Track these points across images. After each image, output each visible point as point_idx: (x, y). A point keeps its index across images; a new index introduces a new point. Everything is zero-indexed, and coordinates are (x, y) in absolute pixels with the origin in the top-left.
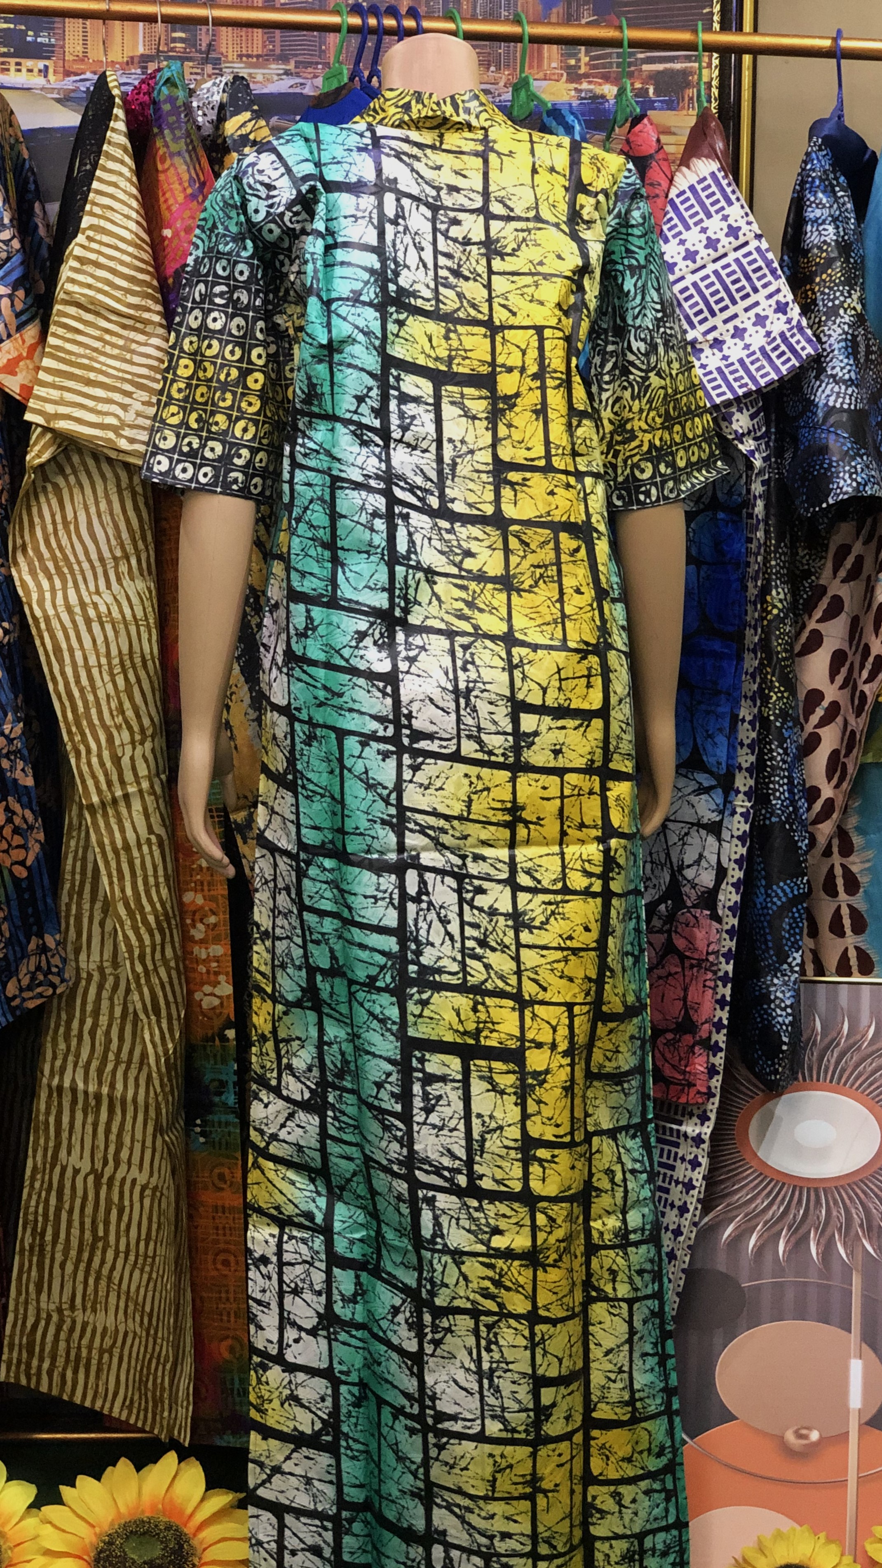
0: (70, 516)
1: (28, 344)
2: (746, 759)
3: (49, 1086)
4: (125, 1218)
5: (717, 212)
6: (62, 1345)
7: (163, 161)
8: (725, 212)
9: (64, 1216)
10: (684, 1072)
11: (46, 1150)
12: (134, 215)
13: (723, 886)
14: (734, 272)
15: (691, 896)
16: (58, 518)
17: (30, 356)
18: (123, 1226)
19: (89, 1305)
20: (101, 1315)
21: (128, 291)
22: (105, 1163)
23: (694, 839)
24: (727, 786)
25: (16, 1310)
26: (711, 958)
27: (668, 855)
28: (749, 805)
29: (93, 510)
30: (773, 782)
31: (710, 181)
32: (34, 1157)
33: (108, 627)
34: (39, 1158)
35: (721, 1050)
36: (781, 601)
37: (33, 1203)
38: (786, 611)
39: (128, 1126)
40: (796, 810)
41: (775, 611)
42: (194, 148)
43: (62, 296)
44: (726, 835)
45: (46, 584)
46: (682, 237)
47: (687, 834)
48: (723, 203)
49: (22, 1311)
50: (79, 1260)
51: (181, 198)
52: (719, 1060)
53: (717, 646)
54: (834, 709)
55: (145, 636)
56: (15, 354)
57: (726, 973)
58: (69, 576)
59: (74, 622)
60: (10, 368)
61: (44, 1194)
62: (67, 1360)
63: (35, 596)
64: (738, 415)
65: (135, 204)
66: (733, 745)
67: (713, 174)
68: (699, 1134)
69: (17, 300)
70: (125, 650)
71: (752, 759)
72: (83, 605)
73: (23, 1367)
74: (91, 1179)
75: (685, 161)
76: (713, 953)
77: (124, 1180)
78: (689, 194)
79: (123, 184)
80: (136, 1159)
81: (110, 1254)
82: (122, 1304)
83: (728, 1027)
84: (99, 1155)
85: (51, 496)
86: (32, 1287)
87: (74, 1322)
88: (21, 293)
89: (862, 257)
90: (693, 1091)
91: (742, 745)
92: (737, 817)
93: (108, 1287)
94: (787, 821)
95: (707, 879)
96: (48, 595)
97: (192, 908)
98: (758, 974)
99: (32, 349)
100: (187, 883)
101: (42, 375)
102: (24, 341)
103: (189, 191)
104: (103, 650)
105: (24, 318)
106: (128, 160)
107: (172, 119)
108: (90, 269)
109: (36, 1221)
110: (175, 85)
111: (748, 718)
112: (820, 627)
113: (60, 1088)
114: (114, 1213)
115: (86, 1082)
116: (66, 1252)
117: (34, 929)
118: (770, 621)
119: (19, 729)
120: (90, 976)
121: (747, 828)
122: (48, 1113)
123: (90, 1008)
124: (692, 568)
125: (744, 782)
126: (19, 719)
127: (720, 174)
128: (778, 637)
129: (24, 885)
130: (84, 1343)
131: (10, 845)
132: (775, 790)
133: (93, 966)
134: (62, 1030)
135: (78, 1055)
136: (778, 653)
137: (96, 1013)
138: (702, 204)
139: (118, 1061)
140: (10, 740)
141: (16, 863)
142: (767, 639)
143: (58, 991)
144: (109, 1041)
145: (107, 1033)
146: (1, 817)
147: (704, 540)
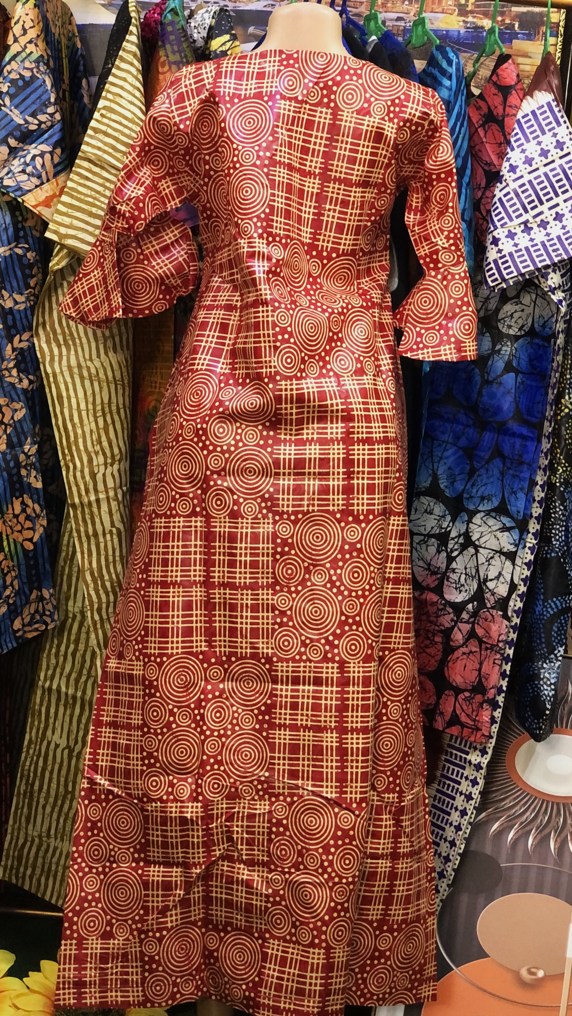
1: (60, 186)
2: (537, 511)
3: (43, 687)
5: (550, 130)
6: (40, 860)
7: (163, 66)
8: (555, 131)
9: (47, 774)
10: (475, 720)
11: (38, 729)
13: (514, 596)
14: (558, 174)
15: (490, 601)
19: (59, 836)
20: (66, 843)
22: (76, 743)
23: (497, 561)
24: (523, 528)
25: (12, 833)
26: (501, 645)
27: (477, 571)
28: (535, 542)
30: (555, 529)
31: (546, 108)
32: (31, 733)
33: (96, 383)
34: (33, 734)
35: (500, 707)
36: (571, 403)
37: (28, 763)
40: (569, 548)
41: (567, 411)
43: (81, 154)
44: (518, 561)
46: (524, 147)
47: (492, 558)
48: (554, 124)
49: (16, 834)
50: (55, 804)
52: (498, 714)
53: (525, 431)
55: (120, 392)
56: (51, 191)
57: (509, 655)
58: (72, 347)
59: (73, 378)
60: (47, 201)
61: (35, 758)
62: (42, 870)
63: (48, 359)
64: (552, 275)
65: (139, 95)
66: (530, 500)
67: (549, 104)
68: (480, 763)
69: (55, 155)
70: (106, 401)
71: (540, 511)
72: (80, 367)
73: (14, 871)
74: (66, 751)
75: (530, 92)
76: (502, 641)
78: (531, 116)
79: (131, 79)
83: (506, 692)
84: (73, 737)
86: (23, 819)
87: (49, 845)
88: (59, 149)
90: (479, 734)
91: (534, 500)
92: (527, 550)
95: (503, 590)
96: (57, 359)
98: (534, 659)
101: (60, 207)
102: (58, 185)
104: (90, 399)
105: (59, 168)
107: (173, 37)
108: (100, 136)
109: (29, 776)
110: (177, 13)
111: (540, 483)
113: (50, 690)
115: (67, 688)
116: (47, 799)
117: (36, 585)
118: (562, 417)
119: (35, 448)
120: (74, 617)
121: (532, 557)
122: (41, 705)
123: (73, 637)
124: (512, 375)
125: (533, 526)
126: (34, 443)
127: (554, 104)
128: (567, 429)
129: (31, 555)
130: (55, 860)
131: (22, 527)
132: (556, 534)
133: (77, 610)
134: (54, 651)
135: (63, 669)
136: (566, 439)
137: (77, 642)
138: (540, 125)
139: (89, 676)
140: (28, 457)
141: (26, 540)
142: (560, 428)
143: (49, 627)
144: (84, 661)
145: (84, 656)
146: (18, 509)
147: (522, 357)
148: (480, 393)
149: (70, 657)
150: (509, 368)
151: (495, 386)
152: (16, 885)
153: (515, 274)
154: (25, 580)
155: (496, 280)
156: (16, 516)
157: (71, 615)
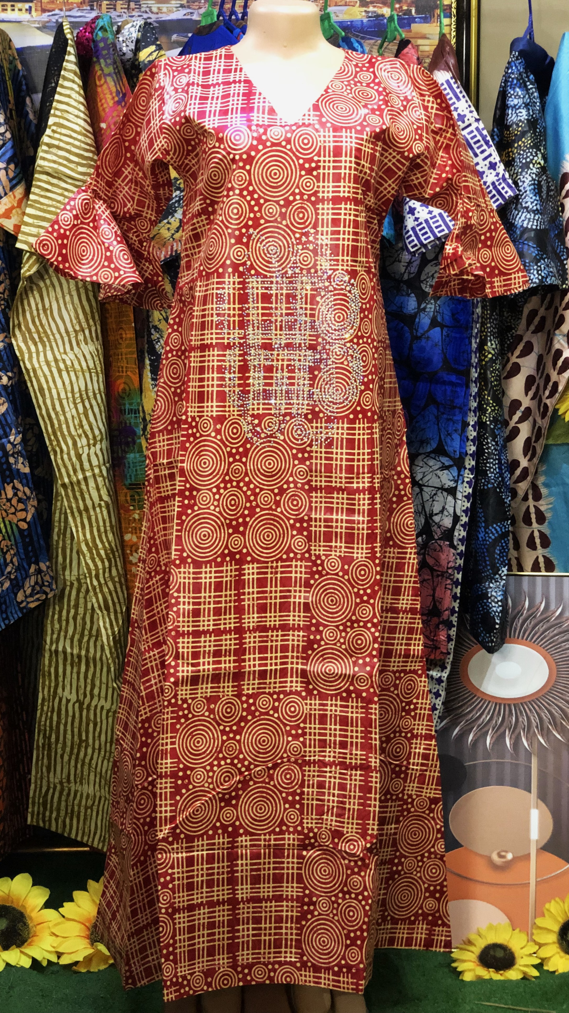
0: (47, 305)
1: (17, 198)
2: (470, 448)
3: (50, 650)
4: (98, 729)
6: (63, 803)
7: (100, 80)
9: (62, 727)
10: (433, 640)
11: (50, 687)
12: (82, 115)
13: (457, 527)
15: (437, 532)
16: (40, 306)
17: (19, 206)
18: (97, 734)
19: (78, 780)
20: (85, 787)
21: (78, 164)
22: (85, 696)
23: (440, 497)
24: (459, 465)
25: (36, 782)
26: (450, 571)
27: (424, 507)
28: (472, 477)
29: (61, 301)
30: (490, 463)
32: (43, 694)
33: (72, 374)
34: (46, 694)
35: (454, 626)
36: (493, 349)
37: (43, 719)
38: (497, 355)
39: (98, 674)
40: (503, 479)
41: (490, 356)
42: (119, 72)
43: (38, 169)
44: (459, 496)
45: (33, 348)
47: (435, 494)
49: (39, 783)
50: (71, 753)
51: (111, 103)
52: (453, 632)
53: (453, 378)
54: (527, 413)
55: (95, 379)
56: (9, 206)
57: (458, 579)
58: (47, 344)
59: (51, 371)
60: (7, 215)
61: (49, 714)
62: (66, 813)
63: (26, 356)
65: (82, 108)
66: (464, 439)
68: (440, 677)
69: (10, 171)
70: (83, 388)
71: (474, 448)
72: (56, 360)
73: (41, 816)
74: (77, 705)
76: (451, 568)
77: (96, 706)
79: (74, 95)
80: (103, 694)
81: (90, 751)
82: (97, 780)
84: (81, 691)
85: (35, 292)
86: (44, 769)
87: (70, 790)
88: (12, 166)
89: (545, 128)
90: (438, 652)
91: (468, 439)
92: (465, 484)
93: (89, 770)
94: (498, 487)
95: (447, 522)
96: (34, 355)
97: (130, 543)
98: (481, 581)
99: (20, 202)
100: (127, 528)
101: (26, 219)
102: (15, 197)
103: (116, 99)
104: (69, 388)
105: (14, 182)
106: (77, 79)
107: (105, 52)
108: (54, 150)
109: (45, 730)
110: (106, 30)
111: (472, 423)
112: (518, 360)
113: (56, 651)
114: (91, 725)
115: (72, 648)
116: (64, 749)
117: (33, 559)
118: (486, 362)
119: (19, 438)
120: (72, 584)
121: (470, 491)
122: (50, 666)
123: (72, 603)
124: (438, 329)
125: (470, 463)
126: (19, 433)
127: (452, 81)
128: (492, 372)
129: (26, 533)
130: (76, 802)
131: (16, 509)
132: (490, 468)
133: (73, 578)
134: (56, 617)
135: (66, 632)
136: (492, 382)
137: (76, 606)
139: (90, 636)
140: (14, 446)
141: (21, 520)
142: (485, 373)
143: (49, 596)
144: (84, 623)
145: (84, 619)
146: (10, 493)
147: (445, 312)
148: (411, 348)
149: (71, 621)
150: (434, 323)
151: (424, 341)
152: (44, 828)
153: (432, 238)
154: (23, 557)
155: (416, 245)
156: (9, 500)
157: (68, 583)
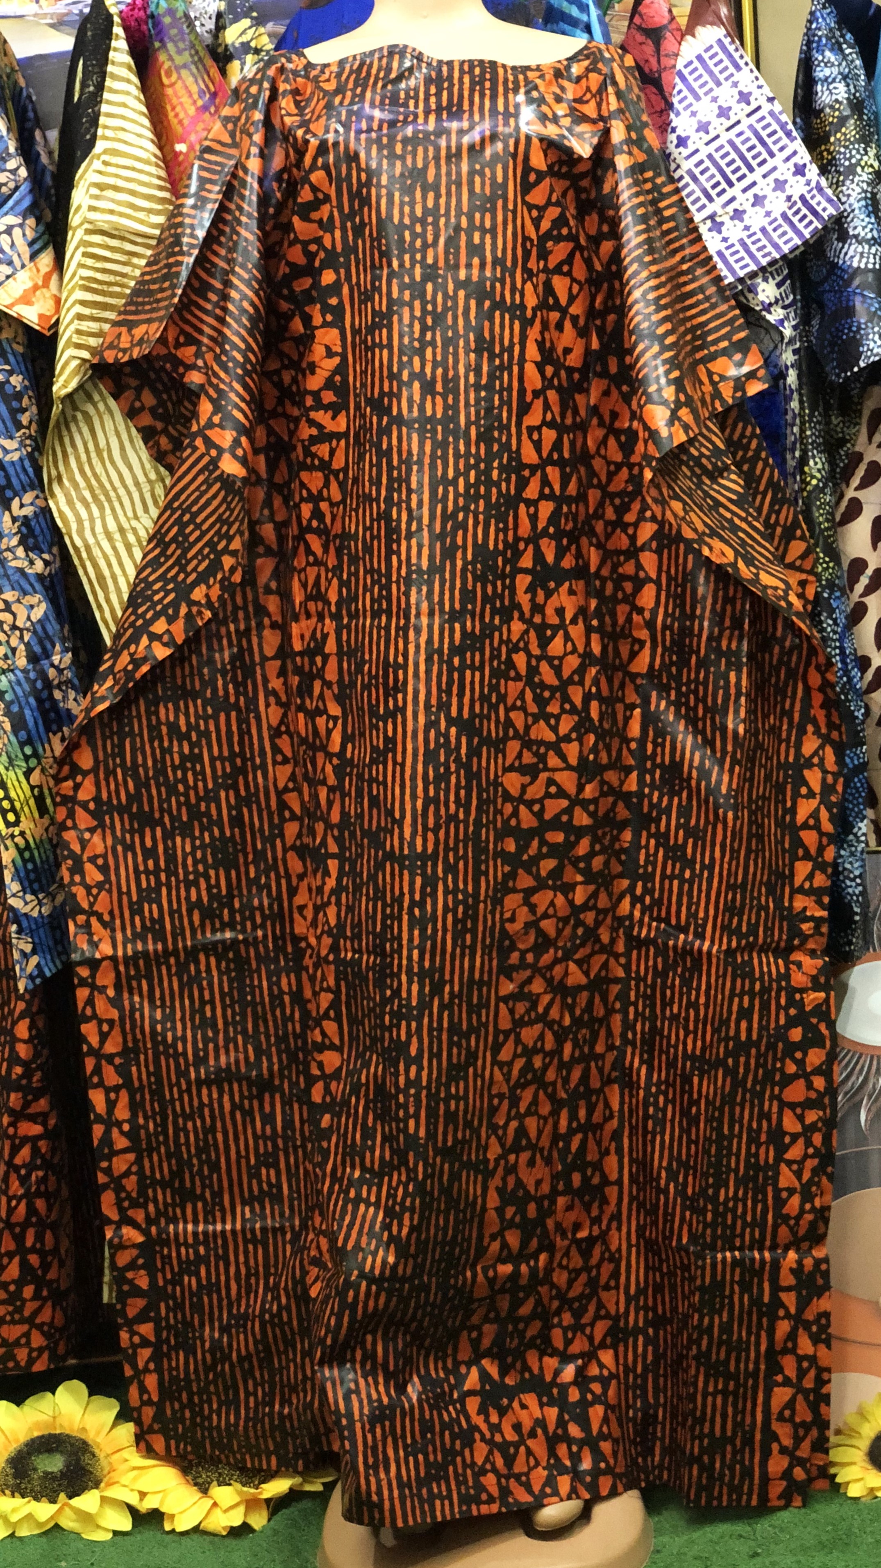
0: (102, 443)
1: (42, 273)
5: (727, 79)
7: (168, 75)
8: (734, 79)
12: (147, 133)
14: (748, 139)
16: (91, 446)
17: (48, 282)
21: (149, 211)
29: (124, 436)
31: (716, 49)
36: (819, 471)
38: (826, 480)
40: (850, 679)
41: (814, 482)
42: (200, 60)
43: (75, 224)
45: (84, 514)
46: (693, 109)
48: (732, 69)
51: (191, 111)
54: (877, 578)
56: (31, 284)
58: (106, 504)
59: (114, 548)
60: (28, 299)
63: (74, 526)
64: (763, 286)
65: (143, 120)
67: (720, 42)
69: (28, 229)
72: (122, 530)
75: (690, 30)
78: (696, 64)
79: (131, 102)
85: (81, 424)
88: (31, 222)
89: (876, 114)
96: (87, 524)
99: (50, 275)
102: (38, 270)
103: (200, 103)
105: (36, 247)
106: (133, 78)
107: (174, 32)
108: (111, 194)
112: (858, 495)
118: (809, 492)
119: (68, 659)
126: (66, 650)
127: (727, 41)
128: (819, 508)
138: (711, 73)
140: (60, 671)
